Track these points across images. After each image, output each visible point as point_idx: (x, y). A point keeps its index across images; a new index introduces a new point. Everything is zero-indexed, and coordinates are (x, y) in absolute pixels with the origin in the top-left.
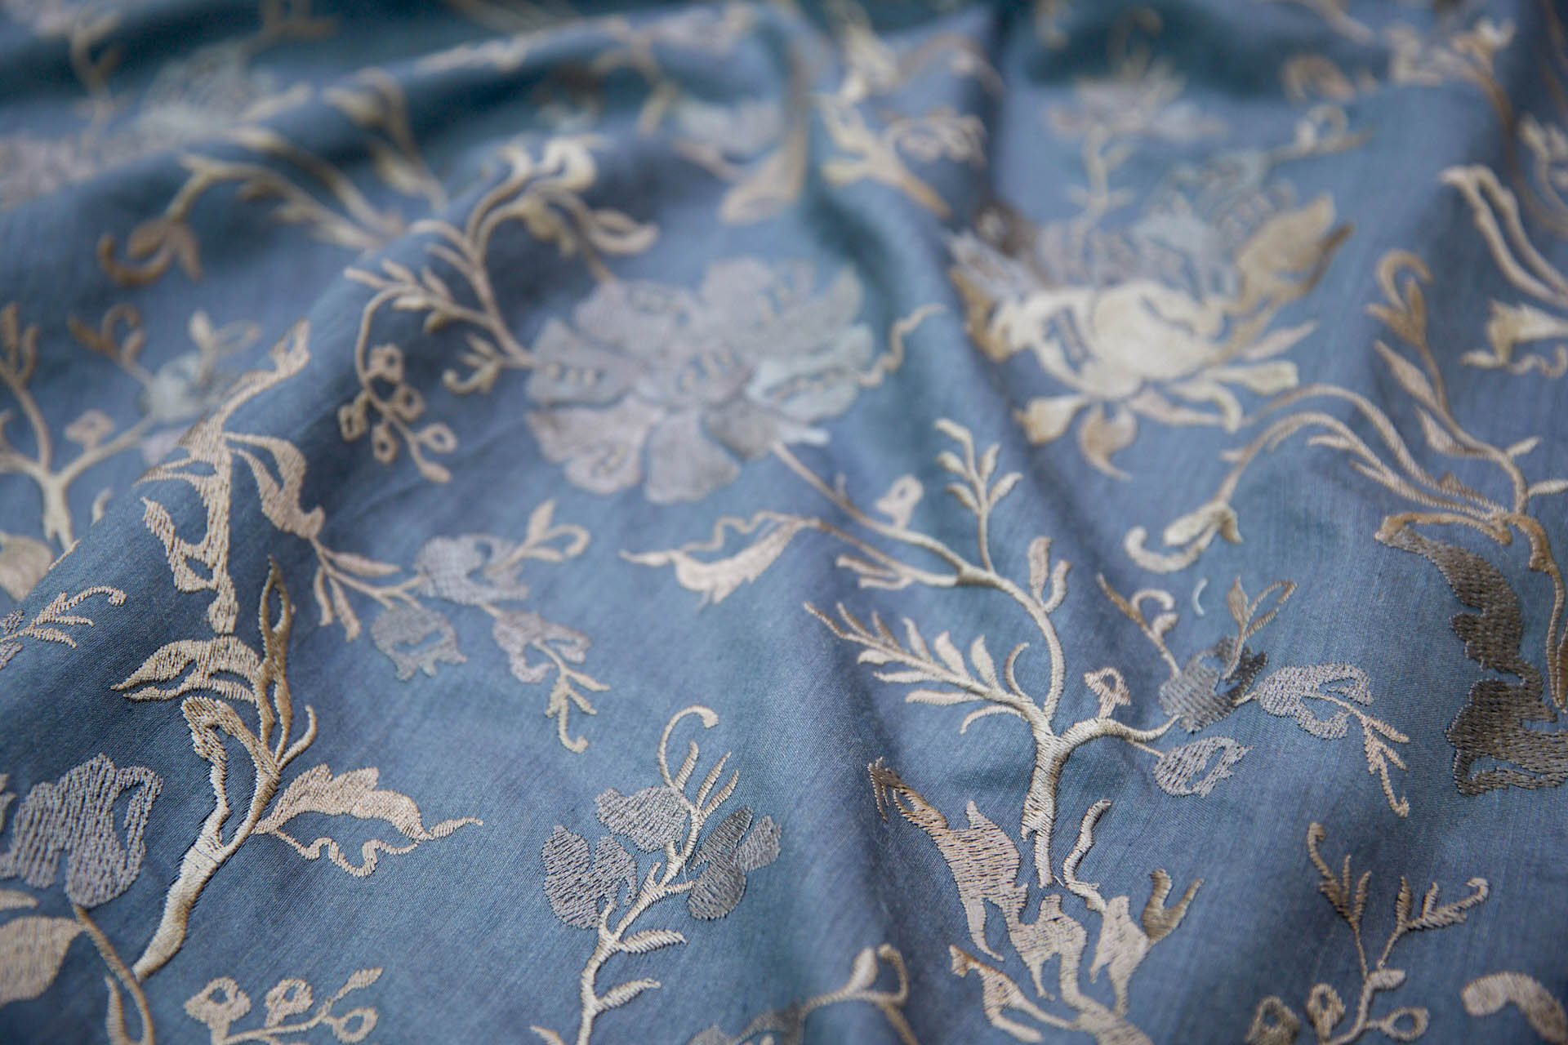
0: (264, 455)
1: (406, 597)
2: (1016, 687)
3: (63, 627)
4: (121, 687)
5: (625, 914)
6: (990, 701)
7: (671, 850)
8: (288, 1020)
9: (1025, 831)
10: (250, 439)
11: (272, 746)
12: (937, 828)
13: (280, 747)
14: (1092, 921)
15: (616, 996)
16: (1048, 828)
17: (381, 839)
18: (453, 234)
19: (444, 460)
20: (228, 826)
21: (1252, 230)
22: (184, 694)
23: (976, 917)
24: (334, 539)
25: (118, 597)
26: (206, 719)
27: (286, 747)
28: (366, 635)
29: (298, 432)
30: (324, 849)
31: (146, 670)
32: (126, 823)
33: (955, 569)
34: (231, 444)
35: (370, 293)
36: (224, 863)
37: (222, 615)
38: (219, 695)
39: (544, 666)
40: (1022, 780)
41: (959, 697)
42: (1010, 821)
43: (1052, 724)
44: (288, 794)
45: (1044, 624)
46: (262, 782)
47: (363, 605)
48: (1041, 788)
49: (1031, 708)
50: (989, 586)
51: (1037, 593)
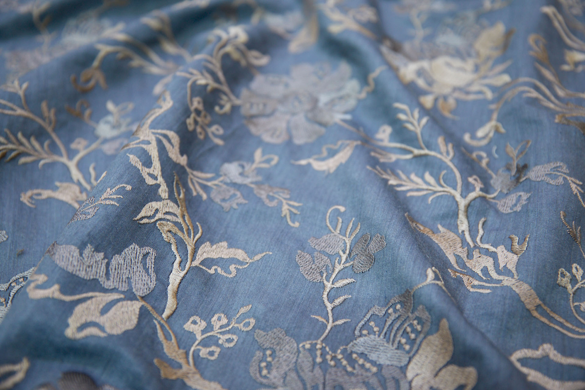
0: (166, 136)
1: (220, 184)
2: (445, 185)
3: (113, 199)
4: (136, 219)
5: (331, 276)
6: (435, 192)
7: (341, 253)
8: (221, 327)
9: (460, 231)
10: (159, 131)
11: (189, 236)
12: (430, 235)
13: (192, 237)
14: (494, 256)
15: (337, 302)
16: (468, 229)
17: (235, 264)
18: (209, 58)
19: (221, 137)
20: (182, 264)
21: (476, 36)
22: (157, 221)
23: (452, 260)
24: (192, 165)
25: (129, 188)
26: (166, 229)
27: (194, 237)
28: (209, 198)
29: (175, 127)
30: (216, 270)
31: (142, 214)
32: (147, 267)
33: (410, 152)
34: (154, 133)
35: (187, 80)
36: (184, 277)
37: (163, 191)
38: (168, 220)
39: (276, 201)
40: (456, 215)
41: (425, 193)
42: (454, 228)
43: (461, 195)
44: (200, 252)
45: (450, 164)
46: (190, 249)
47: (205, 188)
48: (462, 216)
49: (453, 192)
50: (426, 156)
51: (445, 154)
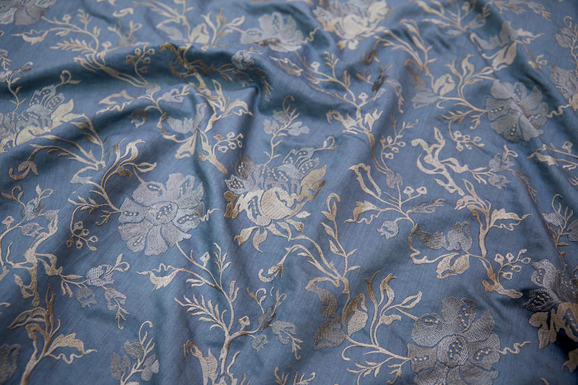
0: (46, 258)
1: (84, 285)
2: (223, 321)
4: (9, 327)
5: (127, 376)
6: (217, 323)
7: (139, 360)
9: (220, 358)
10: (42, 255)
11: (49, 332)
12: (200, 357)
13: (51, 332)
16: (225, 358)
17: (75, 353)
18: (97, 185)
19: (95, 245)
20: (38, 355)
22: (26, 324)
23: (205, 382)
24: (65, 273)
25: (8, 304)
26: (32, 329)
27: (53, 332)
28: (74, 296)
29: (55, 251)
30: (62, 356)
31: (16, 320)
33: (214, 283)
34: (37, 257)
35: (74, 207)
36: (36, 365)
37: (35, 302)
38: (35, 322)
39: (115, 306)
40: (221, 345)
41: (210, 320)
42: (217, 356)
43: (229, 333)
44: (54, 343)
45: (231, 306)
46: (46, 343)
47: (74, 288)
48: (224, 349)
49: (225, 328)
50: (221, 291)
51: (231, 296)
